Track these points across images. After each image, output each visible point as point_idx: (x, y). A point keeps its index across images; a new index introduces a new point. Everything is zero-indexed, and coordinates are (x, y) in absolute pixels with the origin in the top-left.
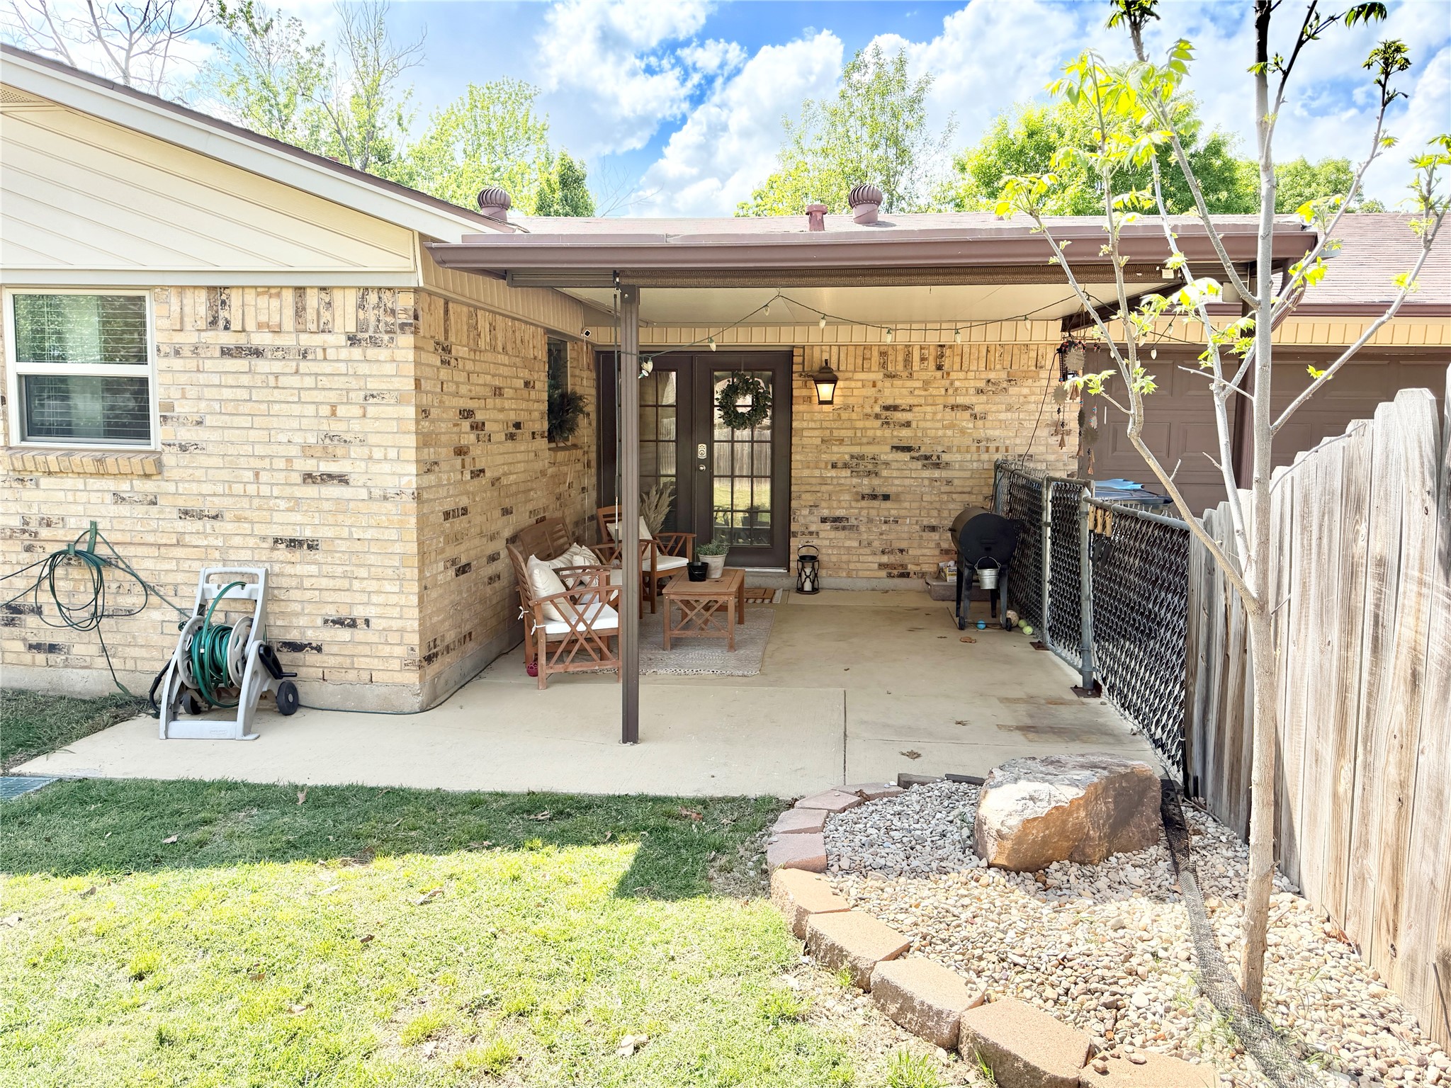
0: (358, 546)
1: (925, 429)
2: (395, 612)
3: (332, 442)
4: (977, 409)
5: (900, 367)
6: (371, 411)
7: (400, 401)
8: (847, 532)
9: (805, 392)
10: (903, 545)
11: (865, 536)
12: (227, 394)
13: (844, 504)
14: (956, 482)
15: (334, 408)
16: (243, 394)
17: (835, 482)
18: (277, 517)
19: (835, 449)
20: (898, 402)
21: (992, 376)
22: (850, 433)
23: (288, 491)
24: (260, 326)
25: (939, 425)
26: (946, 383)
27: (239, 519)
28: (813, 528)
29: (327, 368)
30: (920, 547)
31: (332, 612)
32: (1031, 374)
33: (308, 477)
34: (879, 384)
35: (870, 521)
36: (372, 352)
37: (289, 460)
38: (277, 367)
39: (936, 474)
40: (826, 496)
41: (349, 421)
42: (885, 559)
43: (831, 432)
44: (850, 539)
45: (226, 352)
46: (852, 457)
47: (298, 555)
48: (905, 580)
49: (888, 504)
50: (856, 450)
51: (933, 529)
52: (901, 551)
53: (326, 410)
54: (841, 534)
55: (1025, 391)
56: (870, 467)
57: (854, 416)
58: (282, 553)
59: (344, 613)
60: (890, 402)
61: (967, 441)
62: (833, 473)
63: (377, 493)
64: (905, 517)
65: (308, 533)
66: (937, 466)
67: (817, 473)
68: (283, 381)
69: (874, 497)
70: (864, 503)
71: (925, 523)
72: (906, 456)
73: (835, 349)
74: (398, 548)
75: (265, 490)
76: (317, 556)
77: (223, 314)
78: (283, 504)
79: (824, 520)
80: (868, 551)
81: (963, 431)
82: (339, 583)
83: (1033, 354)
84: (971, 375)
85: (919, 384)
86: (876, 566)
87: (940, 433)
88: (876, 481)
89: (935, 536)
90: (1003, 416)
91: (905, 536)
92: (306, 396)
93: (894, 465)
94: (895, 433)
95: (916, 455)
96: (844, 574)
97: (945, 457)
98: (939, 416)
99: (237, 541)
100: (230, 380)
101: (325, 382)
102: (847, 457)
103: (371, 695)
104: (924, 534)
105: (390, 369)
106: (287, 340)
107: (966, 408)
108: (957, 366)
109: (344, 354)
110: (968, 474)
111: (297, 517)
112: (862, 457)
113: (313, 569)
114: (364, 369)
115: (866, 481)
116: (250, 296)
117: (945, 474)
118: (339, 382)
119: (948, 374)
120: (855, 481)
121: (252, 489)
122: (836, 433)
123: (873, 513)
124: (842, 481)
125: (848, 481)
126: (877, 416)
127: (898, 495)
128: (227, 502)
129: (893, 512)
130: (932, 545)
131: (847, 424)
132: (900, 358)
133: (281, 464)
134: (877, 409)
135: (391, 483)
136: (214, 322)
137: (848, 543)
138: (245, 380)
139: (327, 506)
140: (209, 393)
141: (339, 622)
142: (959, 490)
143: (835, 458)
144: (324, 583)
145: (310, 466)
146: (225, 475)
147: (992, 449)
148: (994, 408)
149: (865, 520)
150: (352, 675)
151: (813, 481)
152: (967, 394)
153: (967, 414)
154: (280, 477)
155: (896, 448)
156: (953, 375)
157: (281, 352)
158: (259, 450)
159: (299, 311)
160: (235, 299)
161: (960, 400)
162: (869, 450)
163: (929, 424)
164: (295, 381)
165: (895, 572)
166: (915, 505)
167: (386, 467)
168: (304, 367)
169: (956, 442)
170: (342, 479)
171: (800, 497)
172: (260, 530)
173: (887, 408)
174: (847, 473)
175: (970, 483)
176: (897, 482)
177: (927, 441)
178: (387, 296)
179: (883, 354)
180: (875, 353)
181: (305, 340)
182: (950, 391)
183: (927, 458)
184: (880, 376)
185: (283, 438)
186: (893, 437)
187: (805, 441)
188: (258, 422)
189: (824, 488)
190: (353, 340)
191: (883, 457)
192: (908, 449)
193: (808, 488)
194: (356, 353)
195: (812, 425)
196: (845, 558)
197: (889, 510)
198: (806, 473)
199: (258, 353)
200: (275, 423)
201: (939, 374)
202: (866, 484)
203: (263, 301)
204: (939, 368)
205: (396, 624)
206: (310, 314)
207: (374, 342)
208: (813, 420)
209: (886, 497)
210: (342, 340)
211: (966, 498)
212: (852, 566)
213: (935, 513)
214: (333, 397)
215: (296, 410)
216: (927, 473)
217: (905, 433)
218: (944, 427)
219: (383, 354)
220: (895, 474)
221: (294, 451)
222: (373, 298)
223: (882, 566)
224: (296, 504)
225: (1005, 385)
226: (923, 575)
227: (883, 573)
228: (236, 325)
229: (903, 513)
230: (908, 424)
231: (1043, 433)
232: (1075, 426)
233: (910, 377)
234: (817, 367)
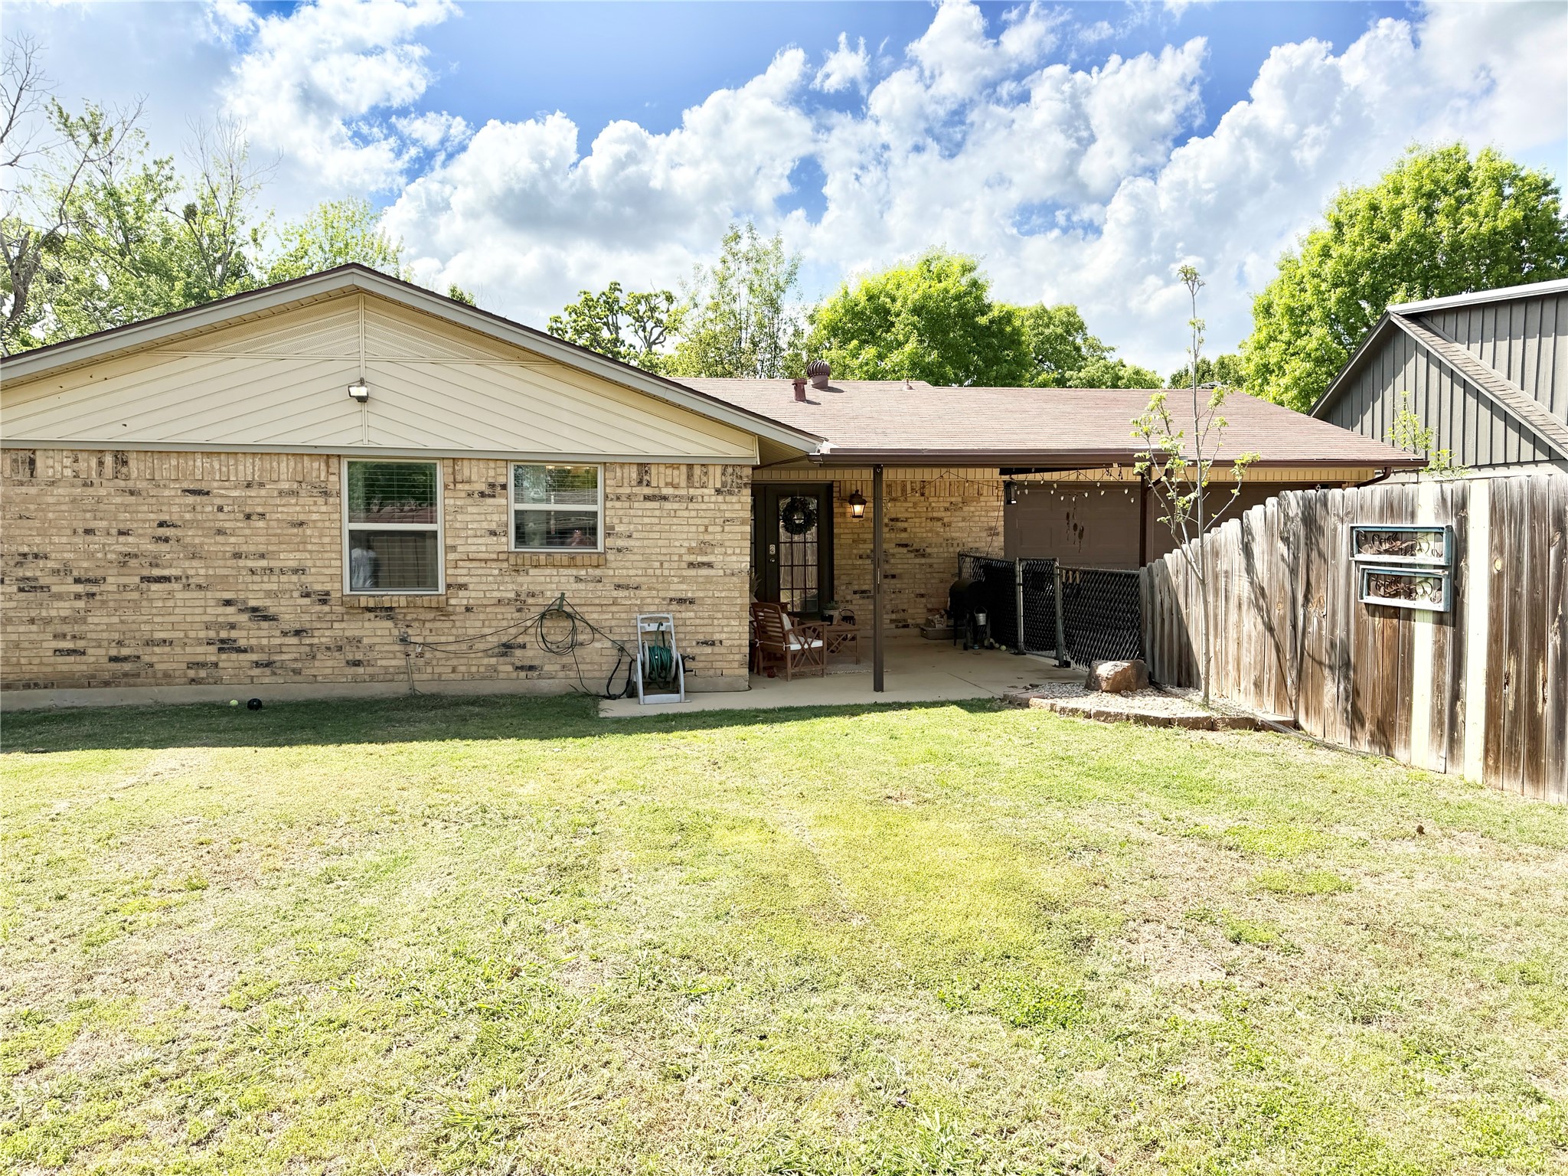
0: (717, 601)
1: (915, 533)
2: (737, 636)
3: (705, 546)
4: (946, 520)
5: (899, 494)
6: (727, 528)
7: (743, 523)
8: (870, 600)
9: (841, 510)
10: (905, 607)
12: (646, 520)
13: (868, 582)
14: (935, 566)
15: (706, 527)
16: (656, 521)
17: (861, 567)
18: (673, 587)
19: (861, 546)
20: (899, 516)
21: (953, 500)
22: (870, 536)
23: (679, 572)
24: (667, 484)
25: (924, 530)
26: (927, 504)
27: (650, 589)
28: (849, 598)
29: (704, 506)
30: (915, 608)
31: (701, 637)
33: (691, 565)
36: (728, 498)
37: (680, 556)
38: (676, 506)
39: (923, 561)
40: (856, 577)
41: (715, 533)
42: (894, 616)
43: (858, 535)
44: (872, 604)
45: (647, 498)
46: (872, 551)
47: (684, 607)
48: (906, 629)
49: (893, 581)
51: (922, 596)
52: (904, 611)
53: (702, 529)
54: (866, 601)
55: (972, 509)
56: (883, 557)
58: (674, 607)
59: (708, 638)
60: (894, 516)
61: (941, 540)
62: (860, 562)
63: (728, 572)
64: (905, 589)
65: (690, 595)
66: (923, 556)
67: (850, 562)
68: (679, 513)
69: (886, 576)
71: (918, 592)
72: (904, 550)
73: (859, 483)
74: (739, 601)
75: (666, 573)
76: (695, 607)
77: (646, 478)
78: (676, 580)
79: (855, 593)
81: (938, 533)
82: (706, 622)
83: (976, 487)
84: (941, 499)
85: (911, 505)
86: (889, 621)
87: (924, 535)
88: (887, 567)
89: (923, 600)
90: (960, 524)
91: (906, 601)
92: (691, 521)
93: (898, 556)
94: (898, 536)
95: (911, 549)
96: (869, 627)
97: (928, 550)
98: (923, 525)
99: (649, 601)
100: (649, 513)
101: (702, 513)
102: (869, 551)
103: (721, 681)
104: (917, 599)
105: (738, 506)
106: (683, 492)
107: (939, 519)
108: (933, 494)
109: (713, 499)
110: (942, 561)
111: (684, 587)
113: (692, 614)
114: (724, 507)
116: (662, 469)
117: (928, 561)
118: (709, 514)
119: (928, 498)
121: (658, 572)
122: (861, 536)
123: (886, 586)
124: (866, 567)
125: (870, 567)
126: (886, 525)
127: (901, 575)
128: (644, 579)
129: (898, 586)
130: (922, 606)
131: (868, 530)
132: (899, 489)
133: (676, 558)
134: (886, 521)
135: (736, 566)
136: (640, 482)
137: (871, 607)
138: (657, 513)
139: (701, 580)
140: (635, 520)
141: (706, 643)
142: (937, 570)
143: (861, 552)
144: (698, 621)
145: (692, 558)
146: (643, 565)
147: (955, 545)
148: (955, 520)
150: (711, 672)
151: (847, 567)
152: (939, 511)
153: (939, 524)
154: (675, 565)
155: (900, 545)
156: (931, 500)
157: (678, 498)
158: (664, 551)
159: (690, 477)
160: (654, 470)
161: (935, 515)
163: (917, 530)
164: (686, 514)
165: (901, 624)
166: (911, 581)
167: (734, 558)
168: (691, 506)
169: (934, 541)
170: (709, 565)
171: (839, 578)
172: (662, 594)
173: (892, 520)
174: (869, 561)
175: (944, 566)
176: (900, 566)
177: (917, 540)
178: (738, 470)
179: (889, 486)
180: (884, 486)
181: (692, 491)
182: (929, 509)
183: (917, 551)
184: (887, 499)
185: (677, 544)
186: (896, 538)
187: (842, 541)
188: (664, 535)
189: (855, 572)
190: (718, 491)
191: (891, 551)
192: (906, 546)
193: (844, 572)
194: (720, 498)
195: (846, 531)
196: (869, 617)
197: (896, 584)
198: (843, 562)
199: (665, 498)
200: (673, 536)
201: (922, 498)
203: (669, 471)
204: (923, 495)
205: (736, 643)
206: (696, 478)
207: (730, 493)
208: (846, 528)
209: (894, 577)
210: (713, 491)
211: (942, 575)
213: (923, 586)
214: (706, 522)
215: (686, 529)
216: (917, 561)
217: (904, 535)
218: (927, 532)
219: (734, 499)
220: (899, 561)
221: (683, 551)
222: (730, 470)
223: (892, 621)
224: (683, 579)
225: (961, 505)
226: (917, 626)
227: (893, 626)
228: (654, 484)
229: (904, 586)
230: (905, 530)
231: (984, 534)
232: (1001, 529)
233: (906, 500)
234: (848, 494)
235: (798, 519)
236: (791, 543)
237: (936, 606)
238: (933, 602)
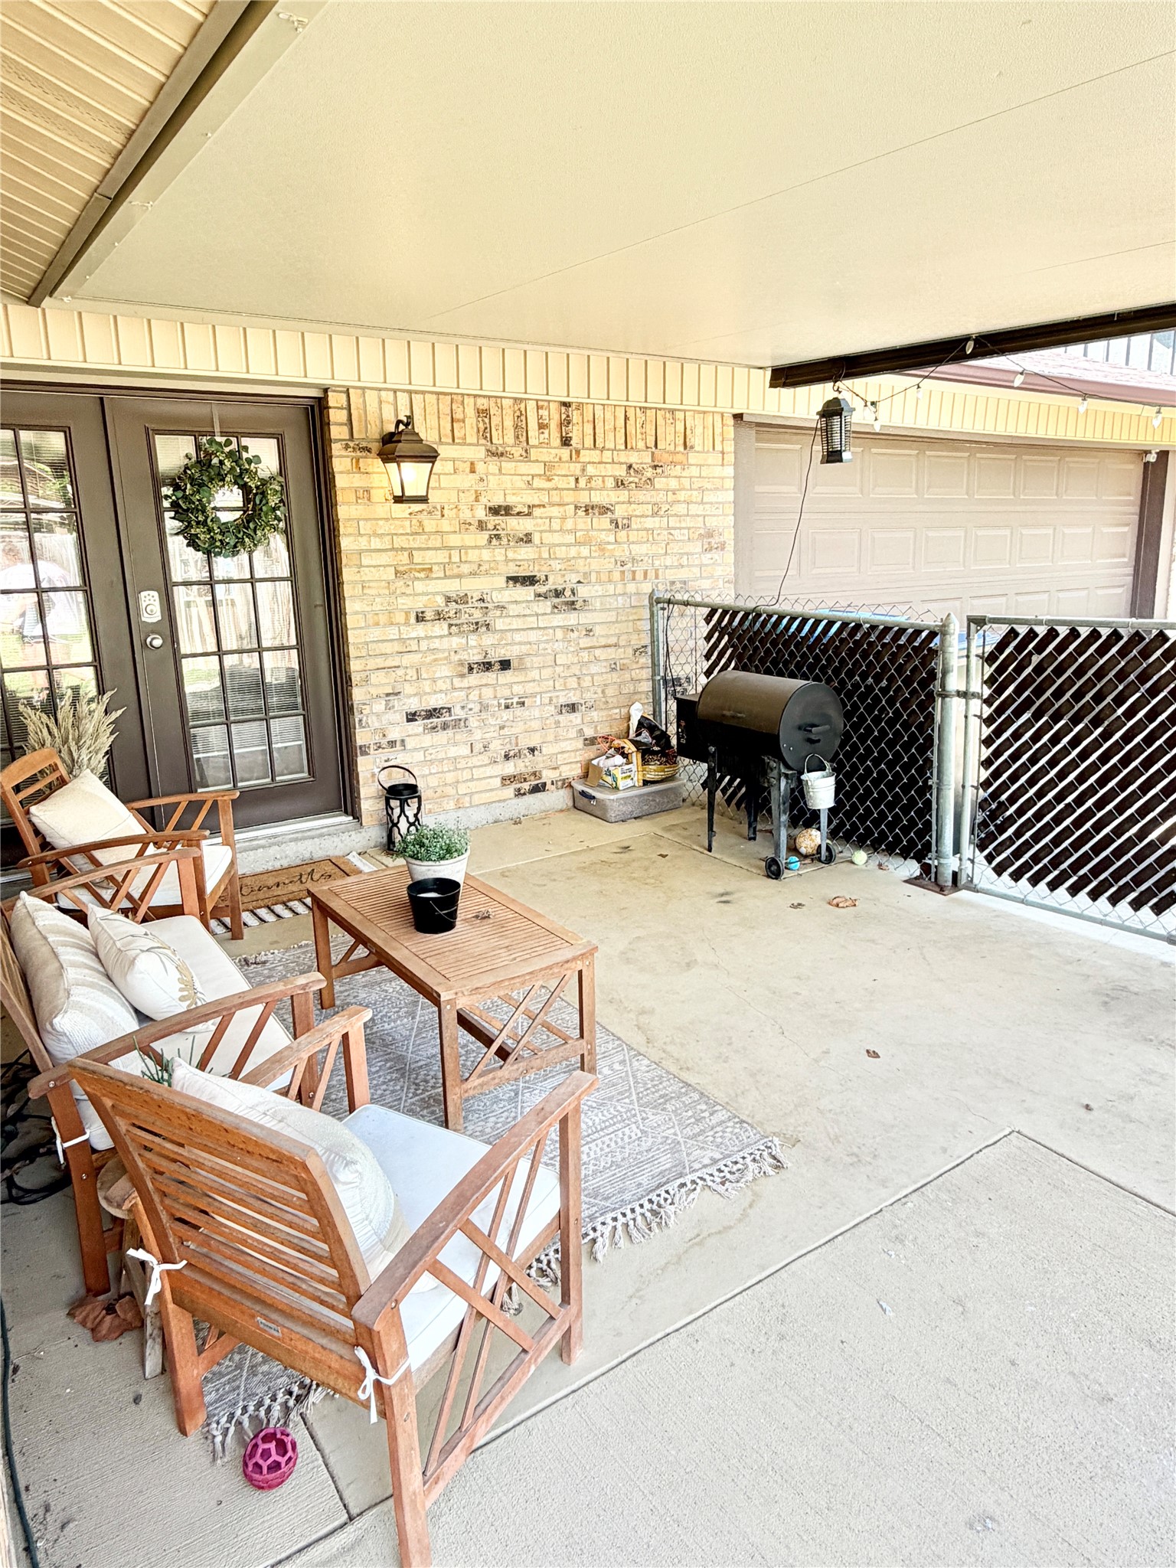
1: (551, 546)
4: (620, 512)
5: (510, 438)
8: (450, 732)
9: (357, 481)
10: (534, 740)
11: (478, 735)
13: (441, 685)
14: (598, 630)
17: (424, 645)
19: (419, 586)
20: (511, 500)
21: (633, 458)
22: (441, 557)
25: (570, 539)
26: (575, 468)
28: (394, 734)
30: (557, 740)
32: (679, 458)
34: (480, 467)
35: (484, 708)
39: (572, 618)
40: (412, 673)
42: (510, 768)
43: (411, 556)
44: (455, 744)
46: (448, 600)
48: (539, 795)
49: (507, 676)
50: (453, 587)
51: (573, 708)
52: (532, 750)
54: (442, 737)
55: (673, 484)
56: (477, 615)
57: (445, 525)
60: (498, 500)
61: (608, 564)
62: (420, 630)
64: (533, 695)
66: (572, 606)
67: (393, 633)
69: (487, 666)
70: (474, 679)
71: (563, 701)
72: (526, 593)
73: (403, 399)
79: (411, 717)
80: (484, 759)
81: (602, 548)
83: (680, 427)
84: (607, 455)
85: (539, 469)
86: (498, 782)
87: (573, 552)
88: (488, 640)
89: (575, 717)
90: (650, 523)
91: (536, 725)
93: (513, 609)
94: (511, 555)
95: (542, 589)
96: (452, 805)
97: (582, 592)
98: (569, 524)
102: (440, 601)
104: (561, 718)
107: (604, 510)
108: (589, 442)
110: (611, 616)
112: (463, 599)
115: (473, 640)
117: (585, 618)
119: (578, 452)
120: (456, 642)
122: (418, 557)
123: (488, 693)
124: (436, 644)
125: (445, 644)
126: (481, 525)
127: (521, 658)
129: (517, 689)
130: (573, 733)
131: (436, 542)
132: (509, 423)
134: (481, 513)
137: (453, 752)
142: (603, 641)
143: (419, 604)
147: (639, 576)
148: (639, 510)
149: (477, 708)
151: (388, 648)
152: (603, 489)
153: (605, 522)
155: (514, 580)
156: (586, 456)
161: (598, 498)
162: (473, 586)
163: (556, 538)
165: (526, 786)
166: (547, 673)
169: (595, 565)
171: (367, 680)
173: (495, 511)
174: (441, 628)
175: (615, 629)
176: (518, 637)
177: (556, 565)
179: (483, 413)
180: (470, 412)
182: (582, 483)
183: (558, 594)
184: (481, 452)
186: (507, 561)
187: (367, 574)
189: (407, 660)
191: (498, 597)
192: (531, 580)
193: (380, 662)
195: (376, 543)
196: (450, 778)
197: (510, 685)
198: (375, 634)
201: (565, 453)
202: (474, 648)
204: (566, 442)
208: (375, 535)
209: (505, 665)
211: (611, 653)
212: (463, 789)
213: (573, 683)
216: (558, 619)
217: (525, 552)
218: (578, 543)
220: (516, 624)
223: (507, 780)
225: (649, 473)
226: (564, 784)
227: (510, 791)
229: (531, 688)
230: (527, 539)
231: (696, 547)
232: (729, 536)
233: (526, 456)
234: (374, 433)
235: (227, 501)
236: (211, 583)
237: (604, 730)
238: (598, 722)
